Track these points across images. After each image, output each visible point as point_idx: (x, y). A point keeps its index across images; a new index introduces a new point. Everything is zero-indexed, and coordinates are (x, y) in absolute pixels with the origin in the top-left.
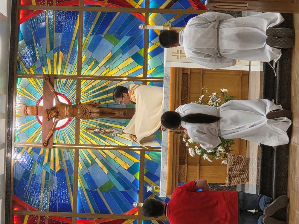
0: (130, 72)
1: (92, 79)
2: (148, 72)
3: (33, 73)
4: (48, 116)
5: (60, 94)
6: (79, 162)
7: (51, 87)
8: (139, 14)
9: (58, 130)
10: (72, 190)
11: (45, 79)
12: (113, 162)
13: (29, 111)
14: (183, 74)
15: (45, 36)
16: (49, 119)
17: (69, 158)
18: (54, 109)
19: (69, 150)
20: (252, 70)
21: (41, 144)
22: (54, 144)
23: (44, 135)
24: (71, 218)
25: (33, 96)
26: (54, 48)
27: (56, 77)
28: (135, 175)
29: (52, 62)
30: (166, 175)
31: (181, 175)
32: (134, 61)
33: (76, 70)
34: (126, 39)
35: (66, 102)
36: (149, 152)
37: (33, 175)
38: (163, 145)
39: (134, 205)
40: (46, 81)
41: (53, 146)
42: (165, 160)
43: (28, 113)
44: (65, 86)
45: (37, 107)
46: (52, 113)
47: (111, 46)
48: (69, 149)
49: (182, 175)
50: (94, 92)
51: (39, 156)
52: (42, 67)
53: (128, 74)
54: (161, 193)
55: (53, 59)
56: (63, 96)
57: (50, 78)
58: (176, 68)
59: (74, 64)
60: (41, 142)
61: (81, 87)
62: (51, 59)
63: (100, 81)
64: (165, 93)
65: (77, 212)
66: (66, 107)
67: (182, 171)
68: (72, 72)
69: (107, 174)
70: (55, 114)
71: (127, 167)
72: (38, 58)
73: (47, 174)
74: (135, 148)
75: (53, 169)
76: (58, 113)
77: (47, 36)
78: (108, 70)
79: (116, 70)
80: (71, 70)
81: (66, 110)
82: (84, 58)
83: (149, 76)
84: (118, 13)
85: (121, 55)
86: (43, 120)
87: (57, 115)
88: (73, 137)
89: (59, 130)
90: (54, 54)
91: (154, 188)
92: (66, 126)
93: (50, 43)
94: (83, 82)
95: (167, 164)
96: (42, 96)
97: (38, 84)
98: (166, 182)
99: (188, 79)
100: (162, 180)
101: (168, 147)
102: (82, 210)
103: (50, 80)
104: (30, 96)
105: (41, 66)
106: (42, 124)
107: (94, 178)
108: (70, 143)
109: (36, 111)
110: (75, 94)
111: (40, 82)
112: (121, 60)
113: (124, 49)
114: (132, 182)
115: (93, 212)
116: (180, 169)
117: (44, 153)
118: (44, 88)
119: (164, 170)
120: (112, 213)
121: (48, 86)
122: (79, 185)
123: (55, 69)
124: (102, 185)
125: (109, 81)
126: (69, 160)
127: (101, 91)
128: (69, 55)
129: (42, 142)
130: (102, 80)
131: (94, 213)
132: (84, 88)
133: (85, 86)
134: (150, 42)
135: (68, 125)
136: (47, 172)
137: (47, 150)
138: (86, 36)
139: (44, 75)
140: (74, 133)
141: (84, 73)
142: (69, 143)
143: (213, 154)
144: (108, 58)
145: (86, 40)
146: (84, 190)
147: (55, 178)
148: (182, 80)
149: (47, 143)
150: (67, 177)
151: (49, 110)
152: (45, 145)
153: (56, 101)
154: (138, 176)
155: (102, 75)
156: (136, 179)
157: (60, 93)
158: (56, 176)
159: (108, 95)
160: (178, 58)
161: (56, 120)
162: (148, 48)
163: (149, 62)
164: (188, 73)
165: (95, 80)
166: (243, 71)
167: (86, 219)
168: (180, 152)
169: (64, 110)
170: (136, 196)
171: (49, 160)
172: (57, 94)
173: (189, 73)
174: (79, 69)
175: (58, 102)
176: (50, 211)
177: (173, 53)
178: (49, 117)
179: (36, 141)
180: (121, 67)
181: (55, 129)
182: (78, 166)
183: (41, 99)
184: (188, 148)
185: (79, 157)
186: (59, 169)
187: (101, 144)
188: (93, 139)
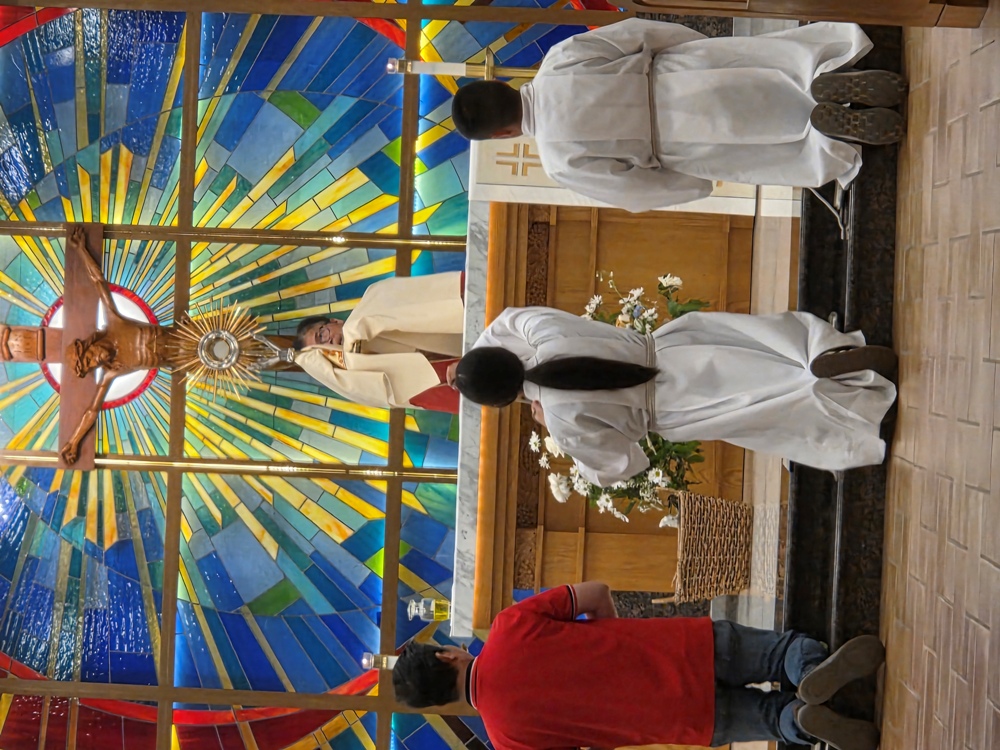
0: (355, 218)
1: (227, 241)
2: (415, 216)
3: (31, 218)
4: (80, 364)
5: (121, 290)
6: (183, 516)
7: (91, 267)
8: (389, 23)
9: (112, 410)
10: (159, 611)
11: (72, 239)
12: (295, 519)
13: (15, 344)
14: (533, 224)
15: (72, 95)
16: (82, 371)
17: (150, 504)
18: (99, 338)
19: (148, 476)
20: (763, 213)
21: (54, 454)
22: (98, 456)
23: (65, 427)
24: (155, 704)
25: (32, 294)
26: (103, 135)
27: (107, 231)
28: (368, 563)
29: (95, 180)
30: (474, 564)
31: (523, 565)
32: (366, 179)
33: (176, 209)
34: (343, 105)
35: (141, 317)
36: (415, 484)
37: (29, 558)
38: (465, 462)
39: (365, 661)
40: (74, 245)
41: (97, 461)
42: (467, 512)
43: (12, 351)
44: (137, 261)
45: (43, 331)
46: (92, 353)
47: (292, 130)
48: (150, 473)
49: (527, 562)
50: (233, 284)
51: (49, 496)
52: (63, 198)
53: (347, 224)
54: (456, 622)
55: (97, 172)
56: (131, 295)
57: (87, 236)
58: (509, 206)
59: (167, 189)
60: (55, 448)
61: (193, 266)
62: (91, 173)
63: (252, 246)
64: (471, 287)
65: (175, 685)
66: (139, 332)
67: (526, 551)
68: (161, 216)
69: (275, 558)
70: (102, 356)
71: (342, 534)
72: (48, 169)
73: (76, 555)
74: (368, 472)
75: (95, 541)
76: (111, 352)
77: (78, 95)
78: (281, 210)
79: (309, 209)
80: (159, 209)
81: (141, 343)
82: (201, 169)
83: (419, 230)
84: (319, 20)
85: (326, 159)
86: (65, 374)
87: (111, 361)
88: (164, 433)
89: (117, 409)
90: (103, 156)
91: (433, 608)
92: (141, 397)
93: (89, 116)
94: (198, 248)
95: (478, 527)
96: (60, 295)
97: (46, 254)
98: (472, 586)
99: (548, 243)
100: (457, 581)
101: (480, 471)
102: (192, 679)
103: (88, 242)
104: (19, 296)
105: (57, 193)
106: (58, 390)
107: (232, 573)
108: (154, 453)
109: (41, 344)
110: (172, 289)
111: (56, 248)
112: (325, 176)
113: (337, 140)
114: (358, 583)
115: (228, 685)
116: (519, 541)
117: (66, 485)
118: (69, 268)
119: (467, 545)
120: (291, 689)
121: (81, 262)
122: (181, 594)
123: (104, 206)
124: (258, 593)
125: (286, 248)
126: (149, 509)
127: (256, 282)
128: (152, 160)
129: (60, 448)
130: (261, 242)
131: (232, 688)
132: (200, 271)
133: (203, 262)
134: (422, 117)
135: (146, 392)
136: (74, 549)
137: (77, 477)
138: (210, 94)
139: (68, 225)
140: (168, 418)
141: (201, 219)
142: (148, 454)
143: (632, 493)
144: (280, 170)
145: (209, 110)
146: (198, 610)
147: (102, 570)
148: (529, 246)
149: (77, 453)
150: (143, 567)
151: (83, 343)
152: (68, 457)
153: (107, 313)
154: (379, 564)
155: (261, 226)
156: (373, 576)
157: (122, 285)
158: (106, 565)
159: (281, 292)
160: (514, 172)
161: (106, 377)
162: (415, 136)
163: (419, 183)
164: (548, 224)
165: (239, 242)
166: (733, 218)
167: (205, 707)
168: (521, 487)
169: (134, 343)
170: (374, 632)
171: (82, 510)
172: (110, 288)
173: (553, 222)
174: (186, 207)
175: (113, 316)
176: (83, 680)
177: (499, 154)
178: (83, 365)
179: (38, 445)
180: (324, 199)
181: (104, 406)
182: (178, 530)
183: (57, 304)
184: (548, 472)
185: (184, 500)
186: (115, 539)
187: (256, 457)
188: (230, 438)
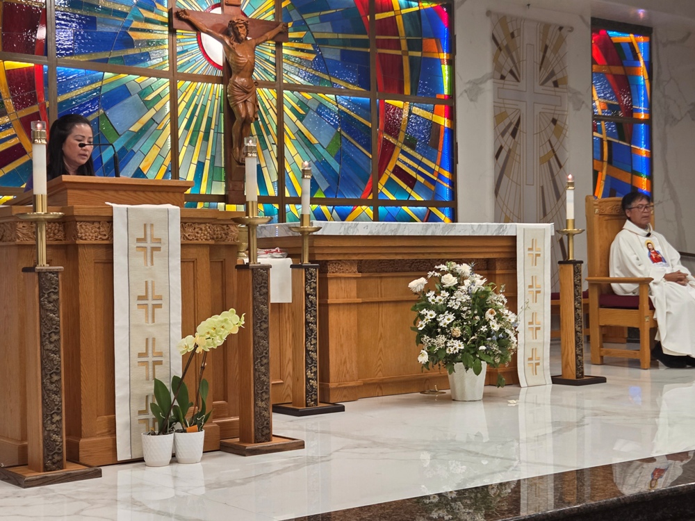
0: (291, 175)
1: (278, 108)
3: (283, 5)
6: (147, 78)
8: (370, 191)
15: (335, 31)
17: (153, 60)
25: (249, 3)
26: (320, 46)
31: (340, 265)
33: (291, 82)
44: (267, 60)
47: (326, 142)
49: (341, 268)
52: (292, 23)
53: (288, 170)
55: (304, 42)
62: (303, 39)
63: (276, 121)
65: (58, 68)
68: (287, 74)
69: (131, 129)
70: (242, 36)
71: (145, 167)
75: (132, 26)
77: (335, 34)
78: (293, 137)
79: (293, 151)
80: (290, 73)
82: (308, 96)
84: (370, 156)
85: (315, 160)
88: (187, 70)
89: (197, 45)
90: (310, 45)
92: (204, 58)
94: (273, 93)
105: (294, 21)
109: (233, 4)
112: (307, 159)
122: (107, 75)
123: (290, 44)
125: (275, 138)
126: (150, 59)
127: (260, 123)
128: (310, 71)
129: (189, 10)
130: (278, 126)
131: (58, 101)
132: (264, 93)
133: (267, 95)
135: (206, 61)
136: (127, 14)
137: (164, 19)
140: (195, 72)
141: (287, 94)
142: (178, 60)
144: (309, 136)
145: (332, 100)
146: (98, 84)
147: (117, 29)
150: (120, 53)
155: (285, 127)
158: (120, 31)
162: (326, 205)
171: (148, 20)
180: (298, 159)
182: (141, 75)
186: (134, 38)
188: (187, 107)
